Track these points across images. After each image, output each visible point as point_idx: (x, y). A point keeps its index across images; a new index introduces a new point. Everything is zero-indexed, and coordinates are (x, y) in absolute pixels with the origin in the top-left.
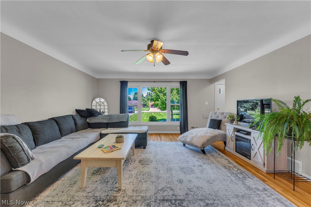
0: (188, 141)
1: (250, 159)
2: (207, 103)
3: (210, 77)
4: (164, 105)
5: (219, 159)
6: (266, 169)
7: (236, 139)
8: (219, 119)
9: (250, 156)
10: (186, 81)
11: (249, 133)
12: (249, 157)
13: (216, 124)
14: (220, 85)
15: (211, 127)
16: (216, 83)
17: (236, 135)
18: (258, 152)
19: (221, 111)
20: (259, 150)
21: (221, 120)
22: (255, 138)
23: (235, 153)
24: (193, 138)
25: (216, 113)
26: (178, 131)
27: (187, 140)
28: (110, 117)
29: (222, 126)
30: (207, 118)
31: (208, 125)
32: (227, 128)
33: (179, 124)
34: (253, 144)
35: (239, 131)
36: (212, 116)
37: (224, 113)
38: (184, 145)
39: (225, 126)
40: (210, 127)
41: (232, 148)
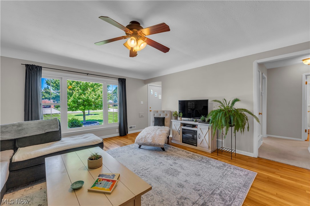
0: (150, 142)
1: (196, 146)
2: (142, 102)
3: (144, 78)
5: (178, 152)
6: (210, 150)
7: (182, 132)
8: (162, 116)
9: (197, 143)
10: (125, 79)
11: (194, 126)
12: (196, 145)
13: (161, 122)
15: (157, 124)
17: (182, 129)
18: (204, 140)
20: (205, 137)
21: (164, 118)
22: (201, 129)
23: (182, 144)
24: (153, 138)
25: (157, 112)
26: (117, 133)
27: (148, 141)
28: (20, 128)
30: (142, 117)
31: (153, 123)
32: (173, 124)
33: (118, 126)
34: (199, 134)
35: (185, 125)
36: (154, 115)
37: (164, 111)
38: (140, 147)
41: (180, 140)
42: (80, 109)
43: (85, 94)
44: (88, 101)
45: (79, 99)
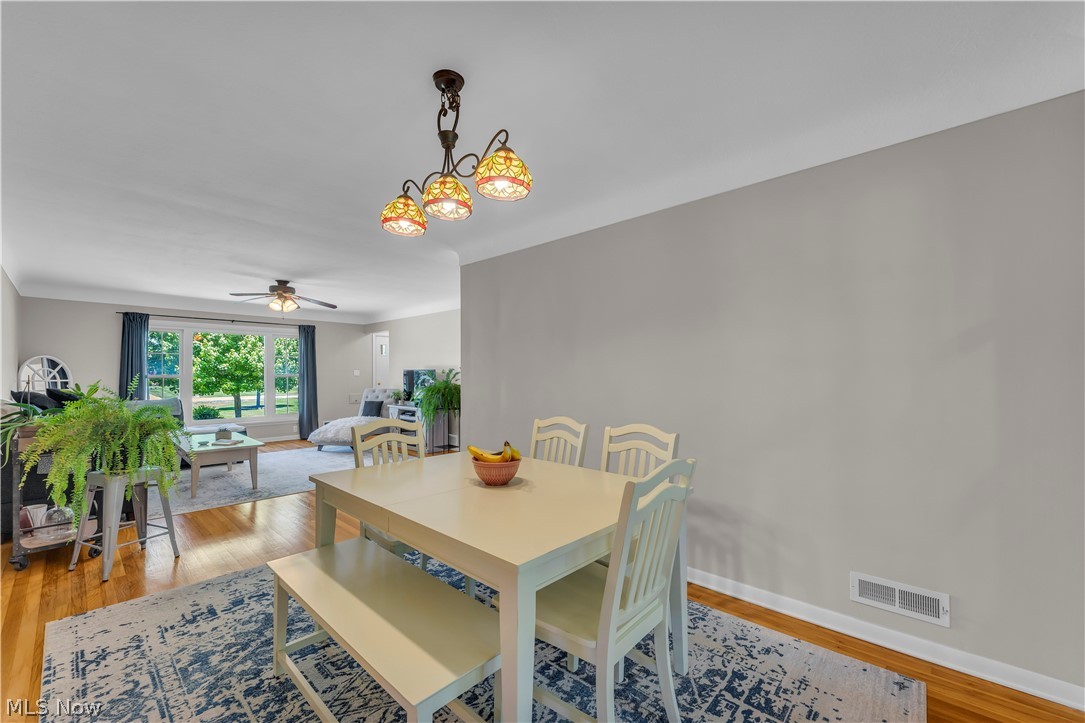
0: (327, 440)
2: (357, 373)
3: (363, 322)
4: (210, 375)
8: (379, 399)
11: (413, 413)
13: (375, 409)
14: (381, 339)
15: (366, 413)
16: (374, 335)
19: (382, 387)
21: (382, 402)
24: (338, 432)
25: (374, 391)
26: (295, 433)
29: (383, 412)
30: (357, 402)
31: (361, 412)
32: (390, 411)
33: (298, 419)
35: (403, 412)
36: (367, 398)
37: (386, 390)
38: (320, 448)
39: (388, 409)
40: (363, 415)
42: (225, 391)
43: (238, 349)
44: (244, 366)
45: (221, 362)
